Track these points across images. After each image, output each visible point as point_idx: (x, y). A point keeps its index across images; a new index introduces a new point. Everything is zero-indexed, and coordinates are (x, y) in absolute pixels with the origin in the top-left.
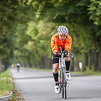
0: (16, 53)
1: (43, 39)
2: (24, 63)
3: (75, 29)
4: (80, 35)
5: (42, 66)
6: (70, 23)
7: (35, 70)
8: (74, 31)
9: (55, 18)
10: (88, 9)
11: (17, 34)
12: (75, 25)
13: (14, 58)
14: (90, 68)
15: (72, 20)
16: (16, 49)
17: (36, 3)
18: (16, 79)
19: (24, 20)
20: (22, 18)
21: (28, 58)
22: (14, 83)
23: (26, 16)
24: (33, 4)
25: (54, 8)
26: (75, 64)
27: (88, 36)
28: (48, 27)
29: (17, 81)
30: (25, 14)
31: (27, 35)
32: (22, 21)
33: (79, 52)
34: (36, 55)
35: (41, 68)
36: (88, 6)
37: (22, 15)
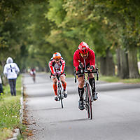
4: (136, 18)
11: (30, 15)
33: (136, 46)
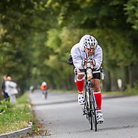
0: (34, 71)
7: (60, 92)
9: (83, 22)
10: (125, 9)
11: (34, 46)
12: (110, 31)
16: (35, 66)
17: (57, 4)
20: (40, 25)
22: (33, 111)
23: (45, 23)
24: (54, 6)
25: (81, 10)
26: (113, 82)
27: (128, 44)
28: (74, 35)
29: (38, 108)
30: (44, 19)
31: (48, 47)
35: (68, 90)
36: (125, 5)
37: (40, 21)
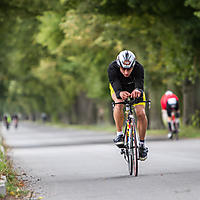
1: (75, 54)
2: (32, 111)
3: (151, 29)
5: (74, 118)
6: (141, 14)
8: (149, 34)
13: (8, 101)
14: (188, 122)
15: (144, 7)
18: (13, 147)
19: (30, 9)
21: (41, 100)
32: (27, 11)
34: (59, 89)
